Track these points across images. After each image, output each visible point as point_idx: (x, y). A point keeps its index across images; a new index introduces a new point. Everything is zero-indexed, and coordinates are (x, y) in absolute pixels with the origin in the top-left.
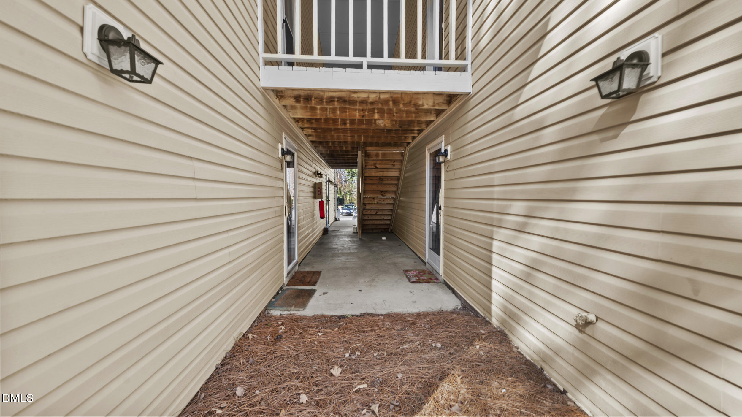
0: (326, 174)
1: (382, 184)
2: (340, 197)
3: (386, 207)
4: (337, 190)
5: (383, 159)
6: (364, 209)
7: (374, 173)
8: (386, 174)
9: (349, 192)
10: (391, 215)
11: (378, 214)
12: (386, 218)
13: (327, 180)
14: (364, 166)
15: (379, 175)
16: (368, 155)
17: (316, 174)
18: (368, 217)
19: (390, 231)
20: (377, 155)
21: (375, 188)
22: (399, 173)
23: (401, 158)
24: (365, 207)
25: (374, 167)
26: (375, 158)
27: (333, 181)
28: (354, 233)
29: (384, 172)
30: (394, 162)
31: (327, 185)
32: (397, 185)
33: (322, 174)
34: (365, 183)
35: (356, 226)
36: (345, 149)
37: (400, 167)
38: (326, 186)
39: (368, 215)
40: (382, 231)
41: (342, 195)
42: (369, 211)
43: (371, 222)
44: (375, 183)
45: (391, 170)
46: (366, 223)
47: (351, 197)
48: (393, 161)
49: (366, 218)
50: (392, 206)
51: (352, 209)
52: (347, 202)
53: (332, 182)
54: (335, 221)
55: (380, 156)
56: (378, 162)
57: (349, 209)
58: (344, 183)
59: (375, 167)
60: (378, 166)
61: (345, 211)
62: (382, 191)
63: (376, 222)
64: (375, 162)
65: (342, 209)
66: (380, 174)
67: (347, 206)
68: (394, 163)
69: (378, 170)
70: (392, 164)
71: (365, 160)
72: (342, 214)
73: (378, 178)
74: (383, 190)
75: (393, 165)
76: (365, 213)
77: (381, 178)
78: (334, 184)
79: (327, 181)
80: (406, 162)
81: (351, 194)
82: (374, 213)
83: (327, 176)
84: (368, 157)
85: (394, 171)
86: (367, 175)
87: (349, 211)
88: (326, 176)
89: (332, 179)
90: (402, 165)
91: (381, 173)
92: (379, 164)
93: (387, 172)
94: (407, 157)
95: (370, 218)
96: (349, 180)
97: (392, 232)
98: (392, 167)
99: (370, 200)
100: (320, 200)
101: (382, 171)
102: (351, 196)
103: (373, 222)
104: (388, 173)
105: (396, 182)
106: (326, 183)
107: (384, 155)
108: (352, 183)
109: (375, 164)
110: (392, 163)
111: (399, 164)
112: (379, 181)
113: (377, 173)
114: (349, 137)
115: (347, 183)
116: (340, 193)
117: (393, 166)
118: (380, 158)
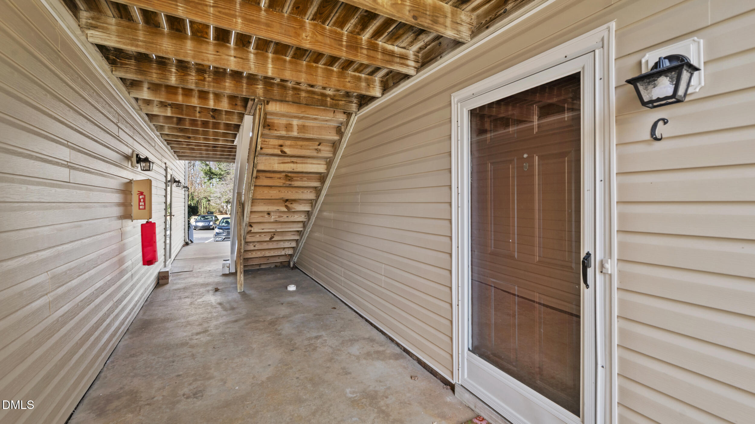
0: (166, 167)
1: (290, 186)
2: (193, 205)
3: (290, 228)
4: (188, 195)
5: (301, 135)
6: (249, 232)
7: (276, 164)
8: (300, 168)
9: (205, 198)
10: (297, 241)
11: (273, 239)
12: (287, 245)
13: (169, 178)
14: (259, 148)
15: (286, 169)
16: (269, 126)
17: (134, 159)
18: (255, 246)
19: (292, 265)
20: (288, 127)
21: (274, 193)
22: (325, 166)
23: (336, 138)
24: (250, 228)
25: (280, 153)
26: (283, 133)
27: (182, 181)
28: (225, 275)
29: (296, 163)
30: (319, 145)
31: (169, 188)
32: (318, 191)
33: (150, 162)
34: (257, 184)
35: (228, 262)
36: (214, 105)
37: (331, 155)
38: (166, 190)
39: (254, 242)
40: (276, 266)
41: (195, 202)
42: (258, 236)
43: (259, 253)
44: (278, 184)
45: (309, 161)
46: (250, 255)
47: (209, 204)
48: (318, 143)
49: (251, 247)
50: (301, 225)
51: (211, 221)
52: (202, 210)
53: (179, 182)
54: (184, 246)
55: (295, 128)
56: (288, 143)
57: (206, 220)
58: (198, 187)
59: (282, 151)
60: (286, 150)
61: (200, 224)
62: (287, 200)
63: (267, 254)
64: (281, 142)
65: (196, 222)
66: (288, 167)
67: (204, 217)
68: (319, 147)
69: (286, 158)
70: (316, 149)
71: (262, 135)
72: (196, 228)
73: (284, 174)
74: (287, 198)
75: (318, 151)
76: (249, 239)
77: (289, 175)
78: (184, 187)
79: (169, 181)
80: (345, 146)
81: (209, 201)
82: (268, 239)
83: (169, 170)
84: (270, 129)
85: (314, 162)
86: (261, 167)
87: (207, 224)
88: (166, 170)
89: (179, 177)
90: (335, 153)
91: (292, 165)
92: (290, 146)
93: (302, 163)
94: (350, 135)
95: (258, 247)
96: (205, 182)
97: (295, 267)
98: (314, 154)
99: (262, 217)
100: (144, 221)
101: (293, 162)
102: (208, 202)
103: (263, 253)
104: (304, 165)
105: (317, 184)
106: (166, 183)
107: (302, 128)
108: (209, 187)
109: (281, 146)
110: (316, 147)
111: (328, 149)
112: (284, 181)
113: (282, 165)
114: (232, 59)
115: (203, 187)
116: (193, 200)
117: (318, 153)
118: (295, 134)
